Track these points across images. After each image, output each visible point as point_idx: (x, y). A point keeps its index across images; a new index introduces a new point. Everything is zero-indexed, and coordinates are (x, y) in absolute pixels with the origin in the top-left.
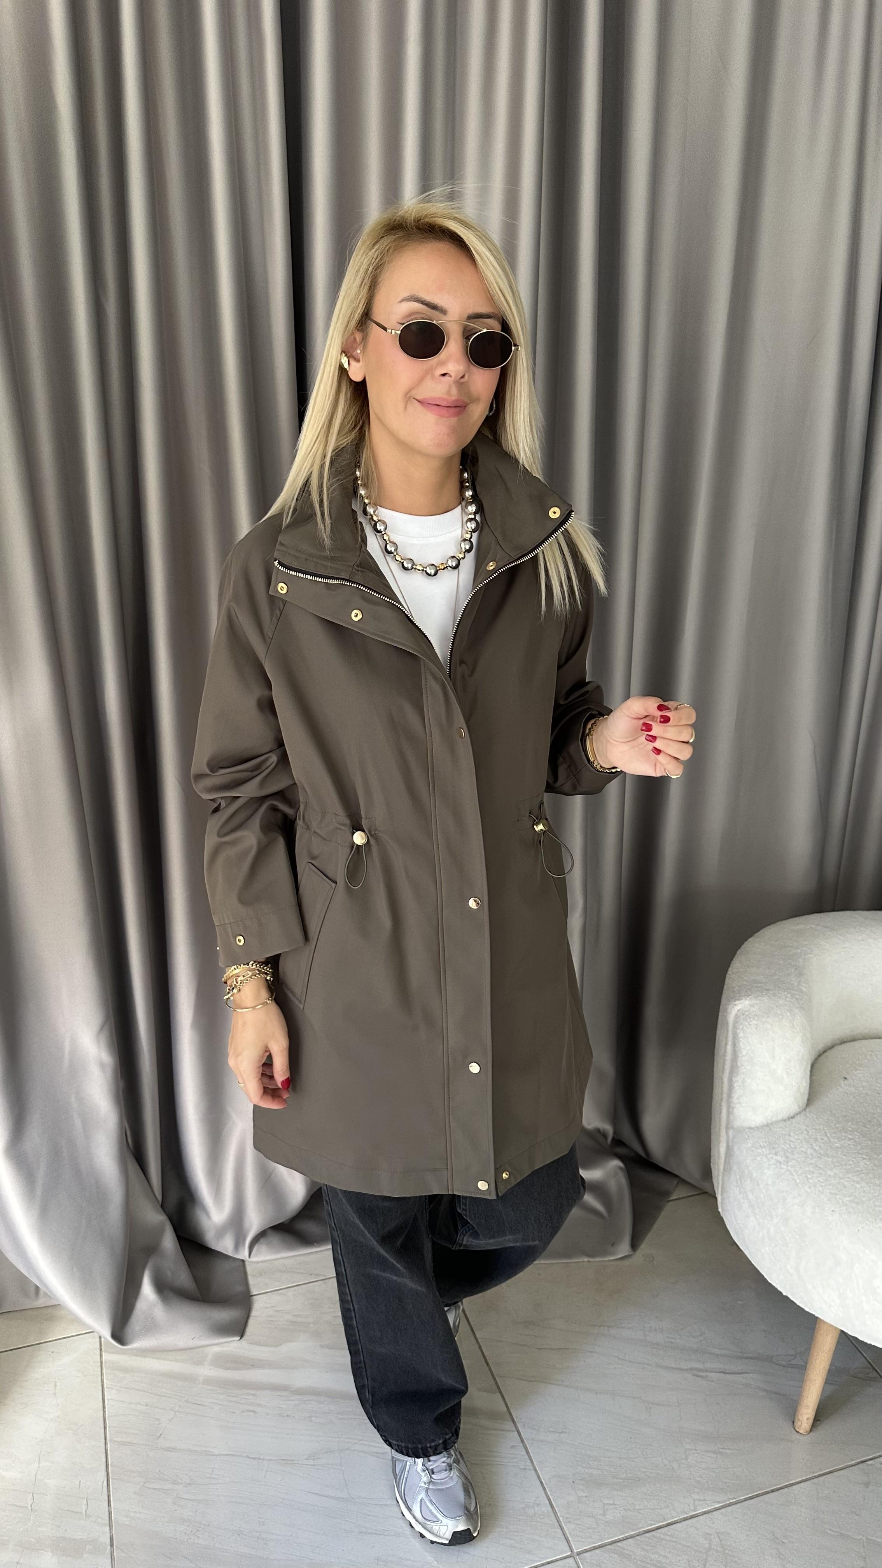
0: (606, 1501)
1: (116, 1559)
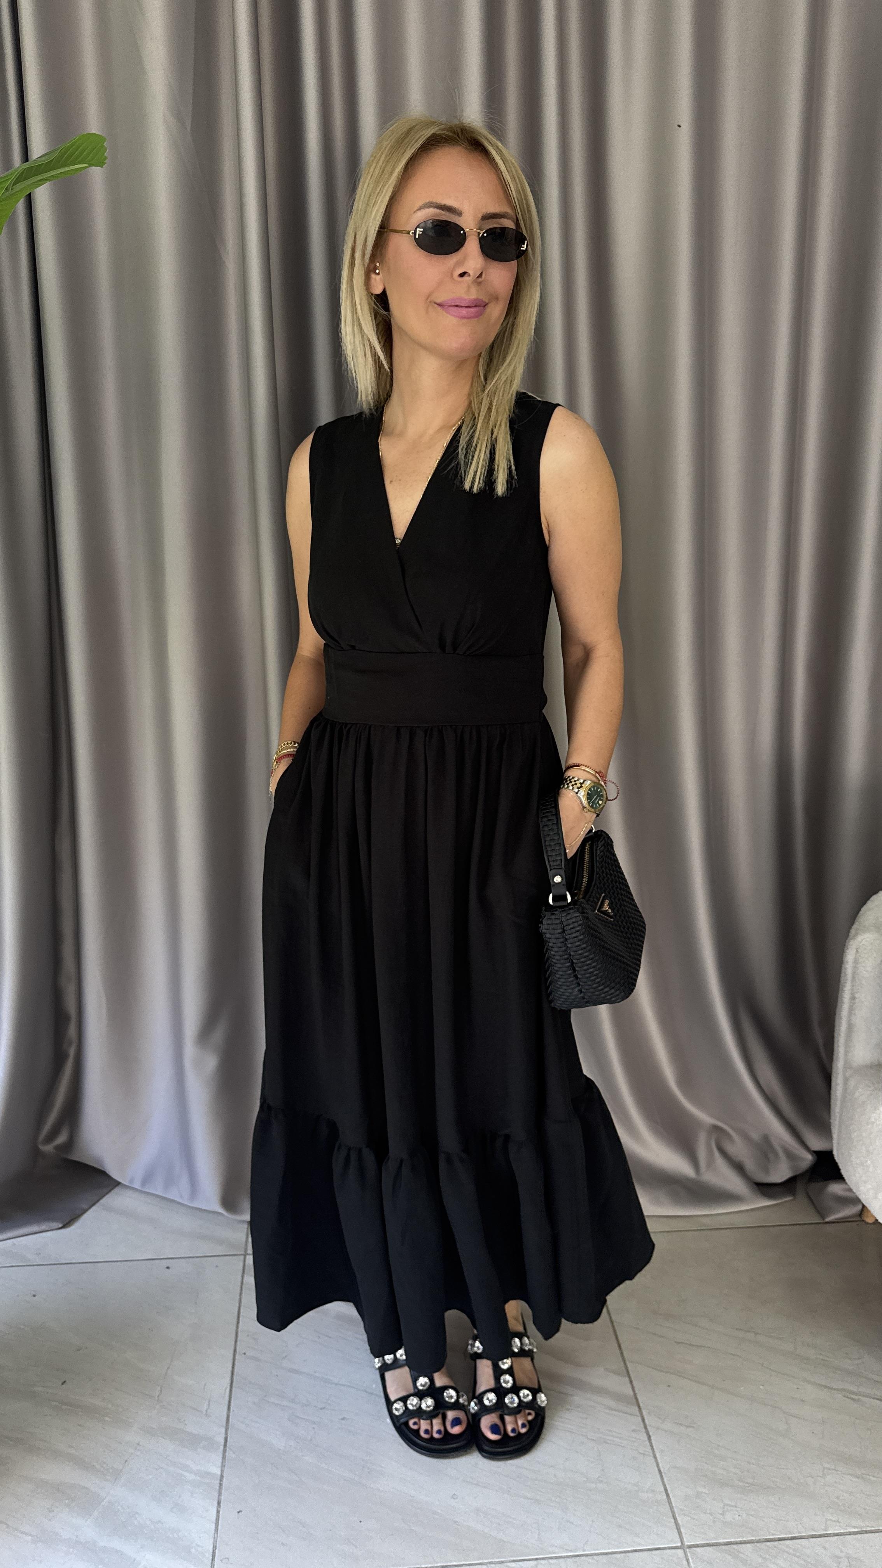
0: (727, 1502)
1: (227, 1458)
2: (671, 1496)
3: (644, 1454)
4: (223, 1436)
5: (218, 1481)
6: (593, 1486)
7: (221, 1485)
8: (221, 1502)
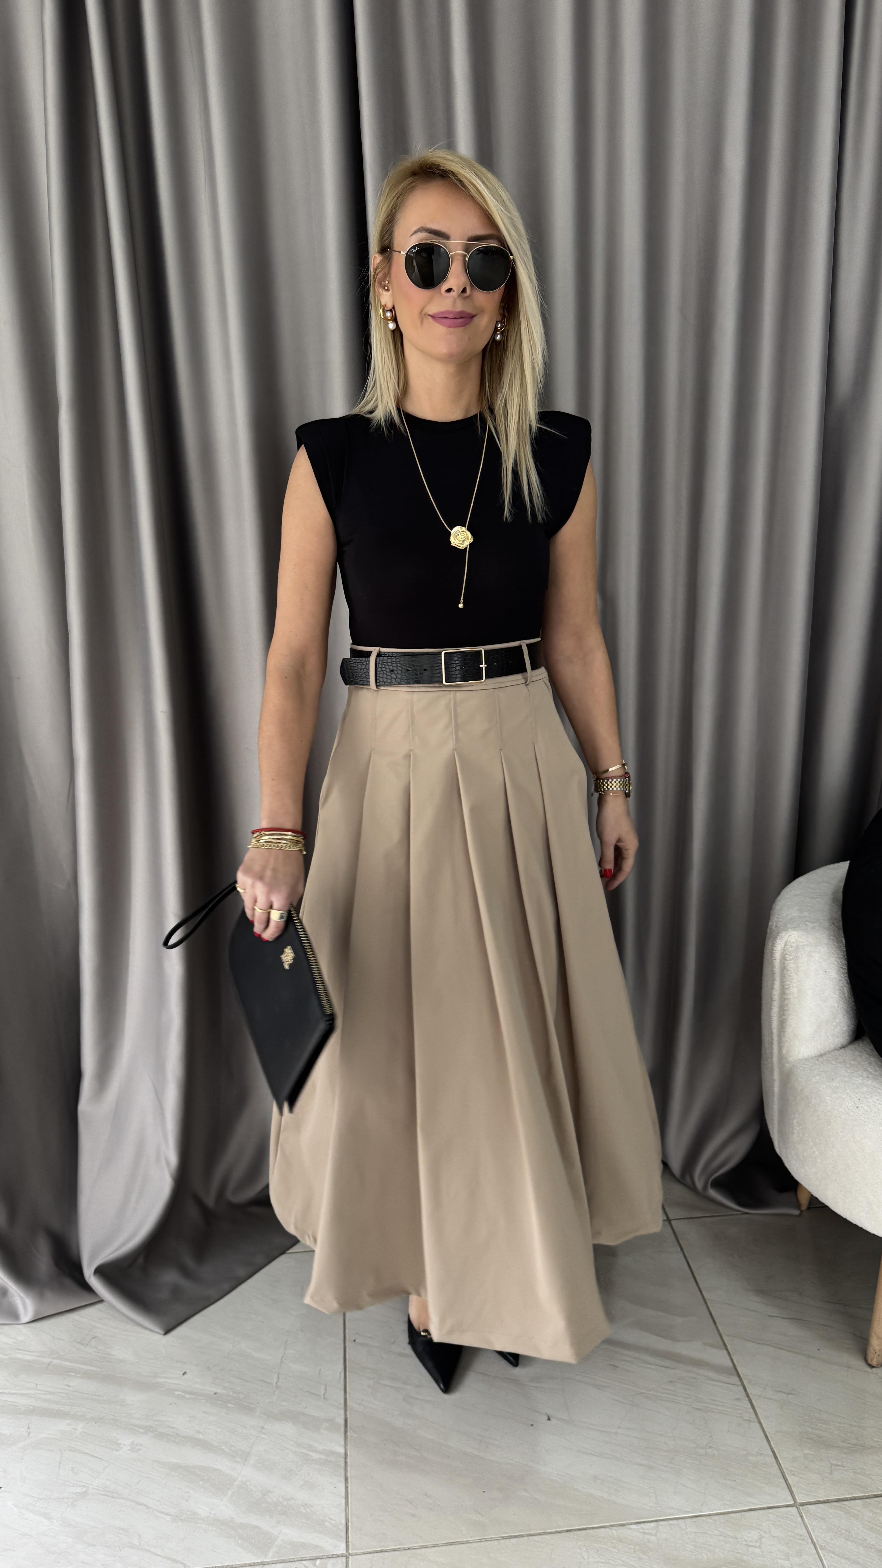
0: (833, 1462)
1: (349, 1437)
2: (779, 1458)
3: (749, 1421)
4: (343, 1417)
5: (343, 1460)
6: (702, 1451)
7: (346, 1463)
8: (348, 1478)
